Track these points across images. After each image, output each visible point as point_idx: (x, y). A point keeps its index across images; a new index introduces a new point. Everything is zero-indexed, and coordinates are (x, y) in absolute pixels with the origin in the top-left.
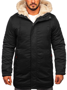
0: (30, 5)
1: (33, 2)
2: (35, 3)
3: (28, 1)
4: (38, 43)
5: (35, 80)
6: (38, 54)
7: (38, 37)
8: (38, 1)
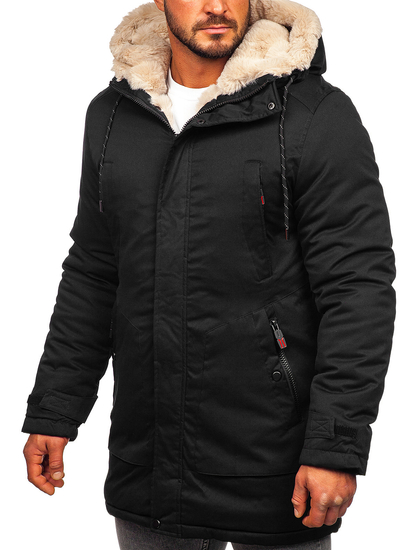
1: (218, 9)
4: (194, 255)
5: (174, 482)
6: (190, 325)
7: (195, 222)
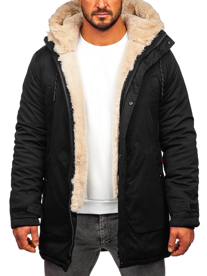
0: (94, 14)
2: (108, 8)
3: (87, 4)
8: (115, 4)
